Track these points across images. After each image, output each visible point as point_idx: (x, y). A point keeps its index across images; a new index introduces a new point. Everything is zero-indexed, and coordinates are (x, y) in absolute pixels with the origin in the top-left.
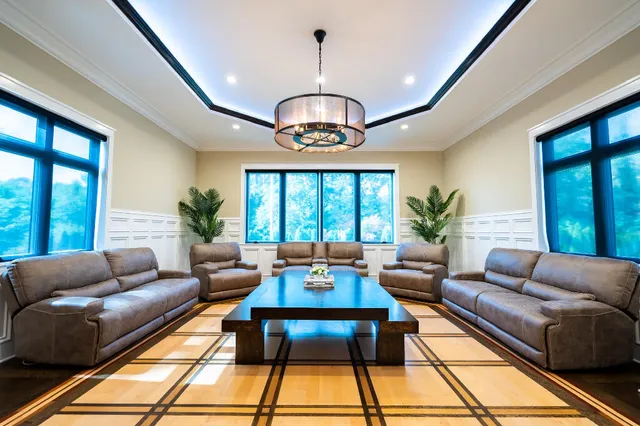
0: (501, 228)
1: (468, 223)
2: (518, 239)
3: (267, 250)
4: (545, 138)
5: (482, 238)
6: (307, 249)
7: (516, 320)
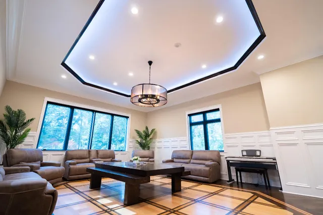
0: (173, 143)
1: (158, 142)
2: (181, 147)
3: (53, 155)
4: (190, 115)
5: (165, 148)
6: (86, 153)
7: (200, 170)
